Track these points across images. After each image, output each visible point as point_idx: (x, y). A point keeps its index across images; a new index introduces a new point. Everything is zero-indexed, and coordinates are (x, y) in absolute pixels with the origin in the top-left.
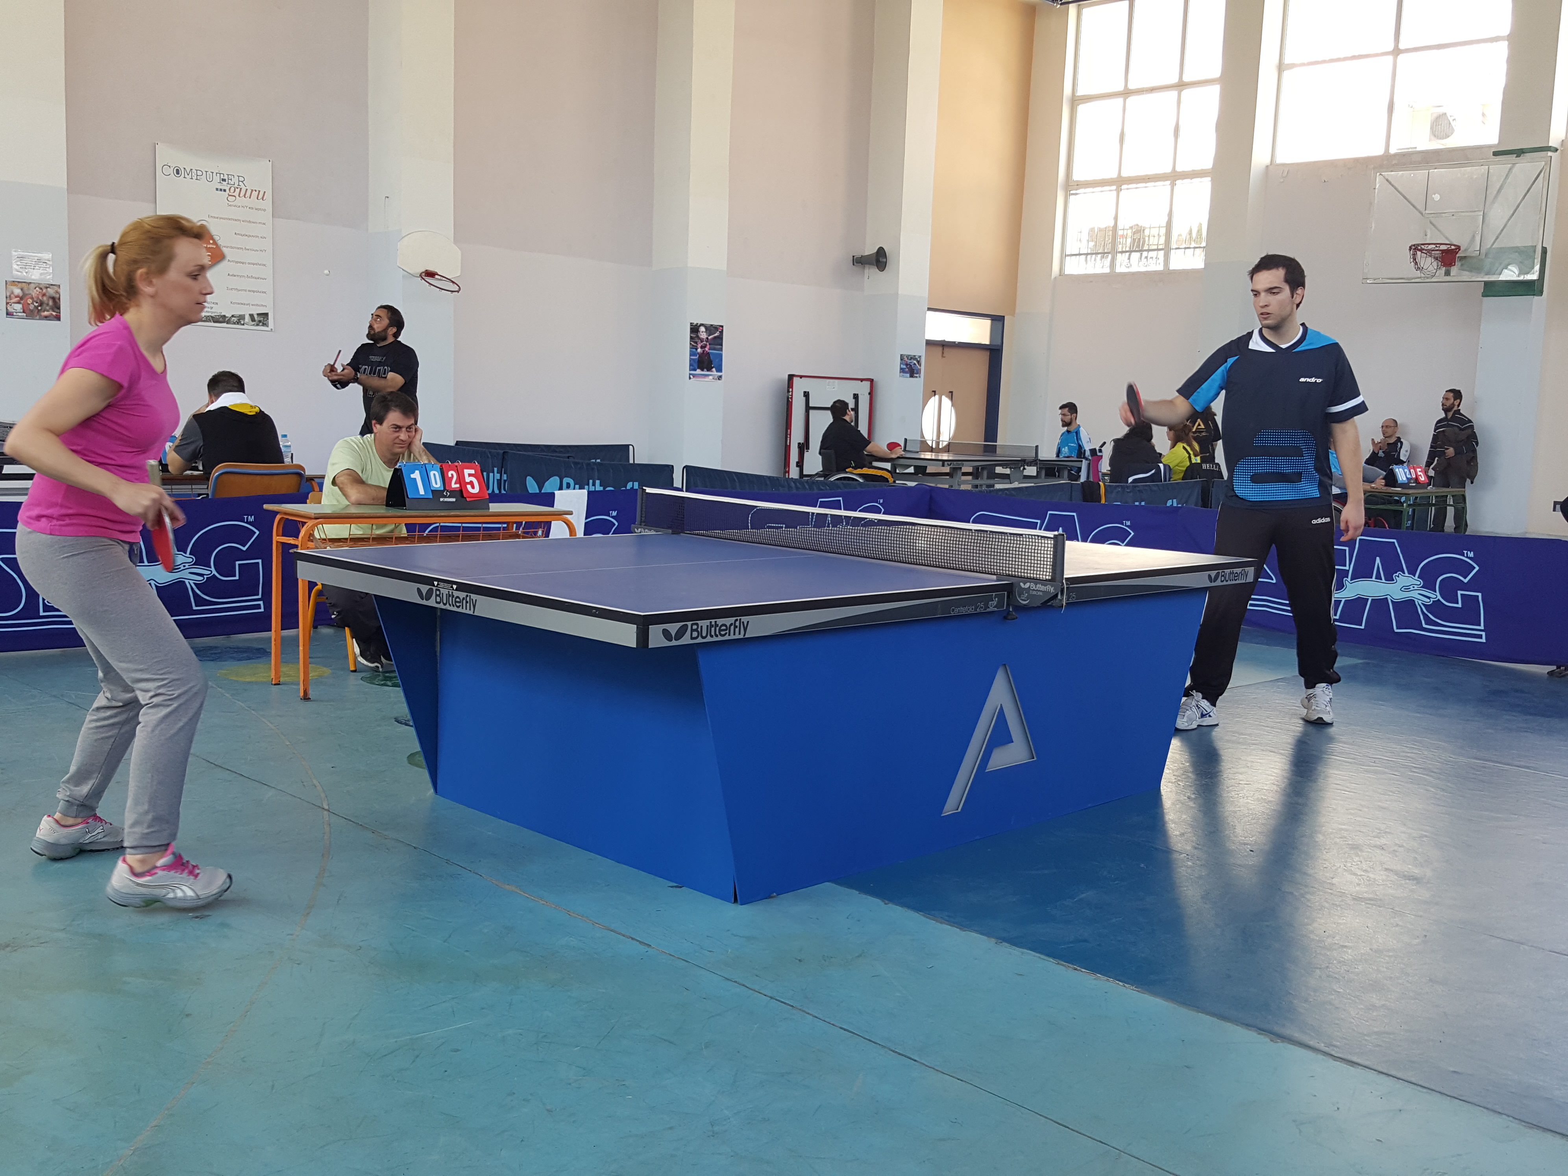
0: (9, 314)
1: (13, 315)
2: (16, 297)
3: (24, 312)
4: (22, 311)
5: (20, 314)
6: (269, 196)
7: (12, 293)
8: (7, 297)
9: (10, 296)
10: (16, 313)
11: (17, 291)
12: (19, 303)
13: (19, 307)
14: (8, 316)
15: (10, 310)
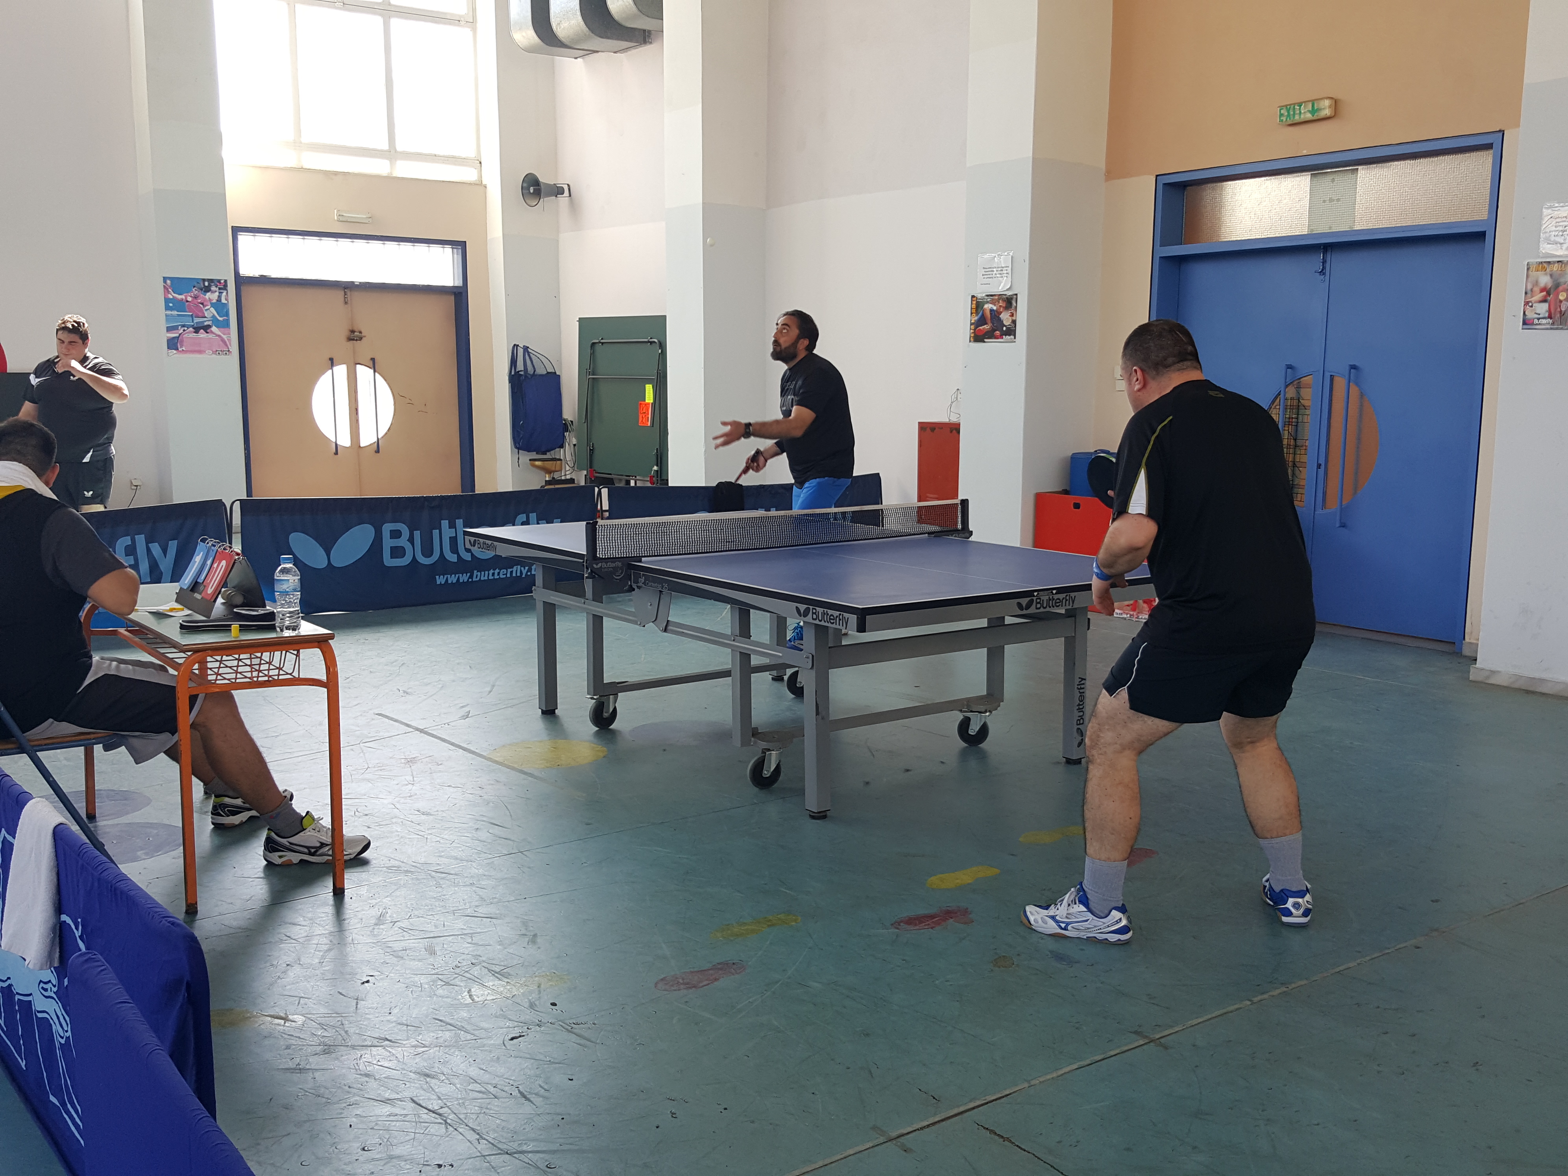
0: (1527, 323)
1: (1533, 324)
2: (1542, 290)
3: (1550, 317)
4: (1547, 315)
5: (1544, 321)
7: (1536, 283)
8: (1526, 293)
9: (1532, 290)
10: (1539, 319)
11: (1545, 280)
12: (1544, 301)
13: (1543, 308)
14: (1525, 327)
15: (1530, 315)
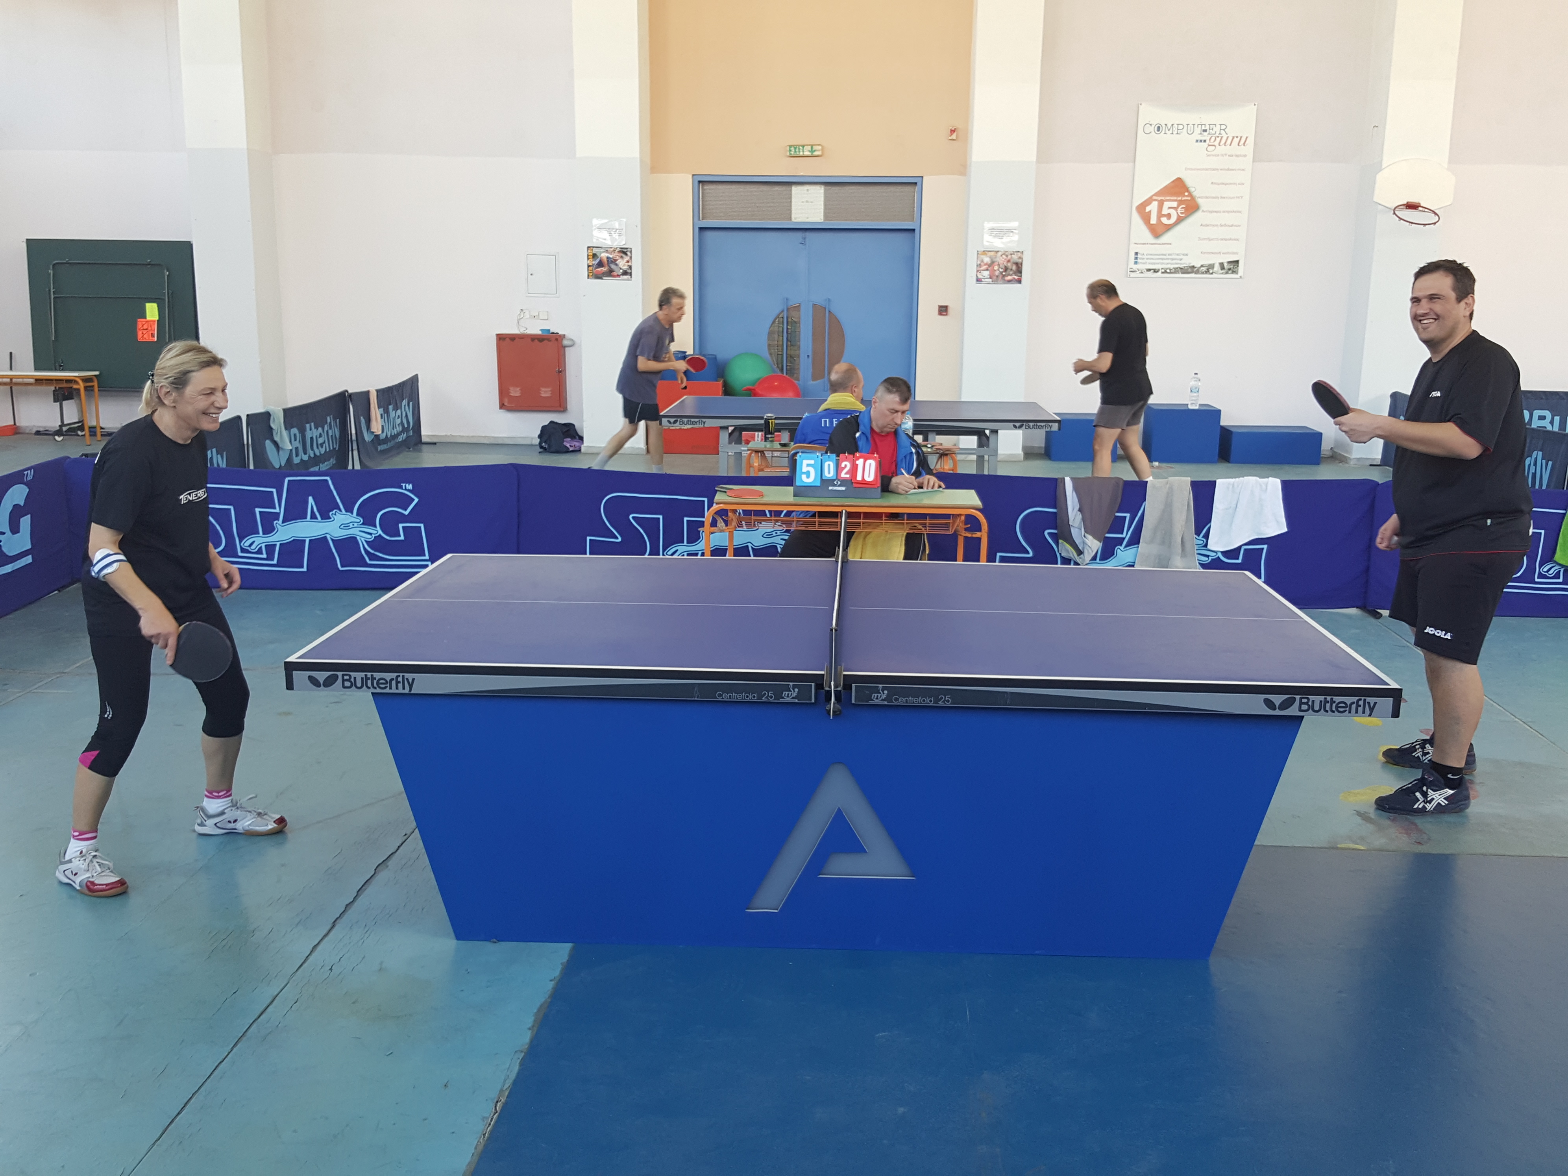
0: (979, 280)
2: (985, 264)
3: (990, 278)
4: (989, 277)
5: (988, 280)
6: (1251, 142)
7: (982, 261)
8: (977, 266)
9: (980, 265)
10: (985, 279)
11: (987, 260)
12: (987, 270)
13: (986, 274)
14: (978, 282)
15: (980, 276)
